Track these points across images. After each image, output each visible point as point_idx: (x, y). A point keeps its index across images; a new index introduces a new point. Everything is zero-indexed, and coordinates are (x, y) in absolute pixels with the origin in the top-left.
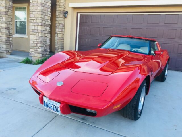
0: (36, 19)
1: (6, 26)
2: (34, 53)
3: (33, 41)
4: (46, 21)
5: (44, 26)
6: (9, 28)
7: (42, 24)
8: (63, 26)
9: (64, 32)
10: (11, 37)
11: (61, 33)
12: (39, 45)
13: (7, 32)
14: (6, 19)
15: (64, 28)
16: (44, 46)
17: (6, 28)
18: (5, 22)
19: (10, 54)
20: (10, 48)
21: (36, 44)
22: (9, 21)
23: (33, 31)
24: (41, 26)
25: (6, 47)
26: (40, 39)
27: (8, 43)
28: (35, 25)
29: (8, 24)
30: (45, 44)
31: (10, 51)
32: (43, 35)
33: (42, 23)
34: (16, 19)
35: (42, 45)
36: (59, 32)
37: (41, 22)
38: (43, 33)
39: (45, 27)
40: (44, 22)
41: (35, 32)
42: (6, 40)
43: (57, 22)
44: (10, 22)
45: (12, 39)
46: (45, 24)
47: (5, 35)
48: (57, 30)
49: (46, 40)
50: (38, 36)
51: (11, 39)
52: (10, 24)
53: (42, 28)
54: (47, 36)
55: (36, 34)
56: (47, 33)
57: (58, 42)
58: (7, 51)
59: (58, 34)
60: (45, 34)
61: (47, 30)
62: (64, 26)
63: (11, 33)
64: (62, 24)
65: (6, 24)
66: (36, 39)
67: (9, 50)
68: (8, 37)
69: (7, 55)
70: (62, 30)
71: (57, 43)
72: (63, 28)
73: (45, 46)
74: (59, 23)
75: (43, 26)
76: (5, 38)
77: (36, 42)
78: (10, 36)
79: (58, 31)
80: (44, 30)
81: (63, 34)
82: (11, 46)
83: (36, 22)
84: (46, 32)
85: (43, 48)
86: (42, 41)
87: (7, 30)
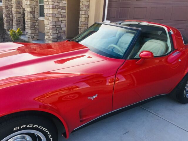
0: (48, 1)
1: (30, 10)
2: (48, 40)
3: (47, 27)
4: (59, 3)
5: (57, 9)
6: (34, 12)
7: (52, 7)
8: (87, 8)
9: (89, 15)
10: (37, 22)
11: (84, 16)
12: (51, 31)
13: (32, 16)
14: (30, 3)
15: (89, 11)
16: (57, 32)
17: (31, 12)
18: (30, 6)
19: (36, 39)
20: (36, 33)
21: (48, 30)
22: (34, 4)
23: (47, 16)
24: (52, 8)
25: (31, 32)
26: (51, 24)
27: (33, 29)
28: (47, 7)
29: (33, 8)
30: (58, 30)
31: (35, 37)
32: (55, 19)
33: (54, 4)
34: (40, 3)
35: (55, 32)
36: (82, 16)
37: (52, 4)
38: (55, 17)
39: (59, 9)
40: (56, 4)
41: (48, 16)
42: (31, 25)
43: (81, 4)
44: (35, 6)
45: (38, 23)
46: (57, 6)
47: (30, 20)
48: (81, 12)
49: (60, 25)
50: (50, 21)
51: (36, 24)
52: (35, 8)
53: (53, 11)
54: (61, 21)
55: (48, 19)
56: (62, 17)
57: (82, 27)
58: (33, 37)
59: (82, 18)
60: (59, 18)
61: (62, 13)
62: (89, 7)
63: (36, 18)
64: (86, 5)
65: (30, 8)
66: (49, 25)
67: (34, 35)
68: (33, 22)
69: (33, 40)
70: (85, 13)
71: (81, 29)
72: (88, 9)
73: (59, 32)
74: (83, 4)
75: (55, 8)
76: (30, 23)
77: (48, 28)
78: (35, 20)
79: (82, 14)
80: (57, 13)
81: (88, 18)
82: (37, 32)
83: (48, 4)
84: (60, 16)
85: (56, 35)
86: (54, 26)
87: (32, 14)
